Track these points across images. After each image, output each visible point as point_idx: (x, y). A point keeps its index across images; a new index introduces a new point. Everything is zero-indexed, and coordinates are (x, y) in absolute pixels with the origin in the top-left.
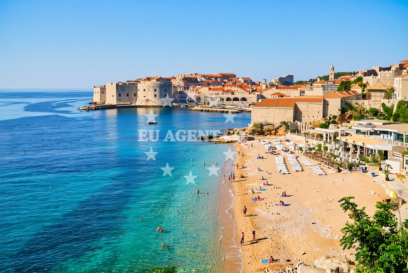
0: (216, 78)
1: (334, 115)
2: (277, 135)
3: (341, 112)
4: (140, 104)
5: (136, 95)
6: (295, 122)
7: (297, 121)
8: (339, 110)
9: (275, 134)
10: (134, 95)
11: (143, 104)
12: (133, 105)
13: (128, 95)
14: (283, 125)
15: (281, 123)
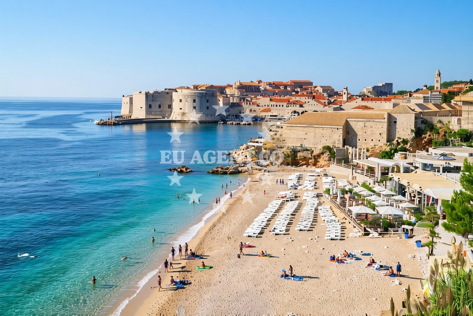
0: (286, 87)
1: (403, 139)
2: (317, 166)
3: (415, 134)
4: (174, 119)
5: (170, 106)
6: (344, 147)
7: (348, 147)
8: (412, 131)
9: (315, 165)
10: (167, 106)
11: (178, 118)
12: (166, 119)
13: (160, 106)
14: (325, 152)
15: (323, 149)
